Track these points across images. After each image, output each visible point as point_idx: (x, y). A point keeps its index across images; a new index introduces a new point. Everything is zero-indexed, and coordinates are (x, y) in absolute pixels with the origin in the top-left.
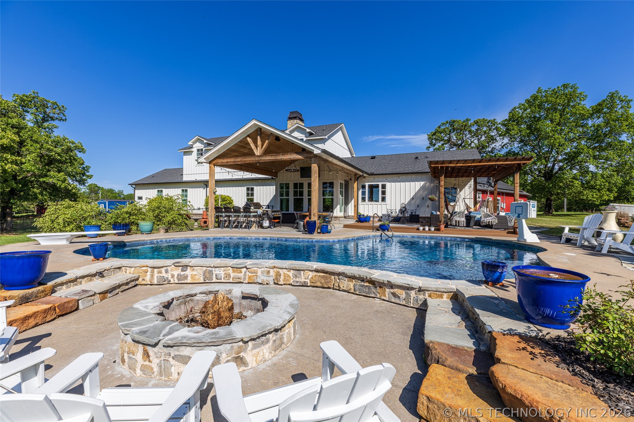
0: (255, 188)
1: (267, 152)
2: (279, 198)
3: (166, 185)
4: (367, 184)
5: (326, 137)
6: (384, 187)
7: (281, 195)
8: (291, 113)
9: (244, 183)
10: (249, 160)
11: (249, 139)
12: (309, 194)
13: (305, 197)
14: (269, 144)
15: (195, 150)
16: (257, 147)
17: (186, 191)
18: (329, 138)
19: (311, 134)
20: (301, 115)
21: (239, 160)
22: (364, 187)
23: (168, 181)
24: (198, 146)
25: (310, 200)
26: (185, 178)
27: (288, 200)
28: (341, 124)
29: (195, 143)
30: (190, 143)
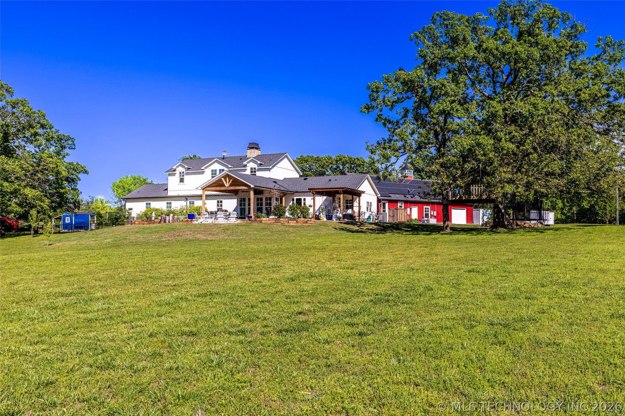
0: (223, 201)
1: (231, 185)
2: (239, 207)
3: (153, 199)
4: (295, 198)
5: (271, 167)
6: (305, 199)
7: (241, 205)
8: (250, 144)
9: (216, 197)
10: (222, 188)
11: (223, 179)
12: (249, 205)
13: (247, 207)
14: (232, 181)
15: (177, 172)
16: (226, 182)
17: (170, 203)
18: (273, 167)
19: (261, 164)
20: (258, 145)
21: (218, 188)
22: (293, 200)
23: (155, 196)
24: (180, 169)
25: (249, 209)
26: (170, 194)
27: (245, 208)
28: (286, 153)
29: (177, 167)
30: (174, 167)
